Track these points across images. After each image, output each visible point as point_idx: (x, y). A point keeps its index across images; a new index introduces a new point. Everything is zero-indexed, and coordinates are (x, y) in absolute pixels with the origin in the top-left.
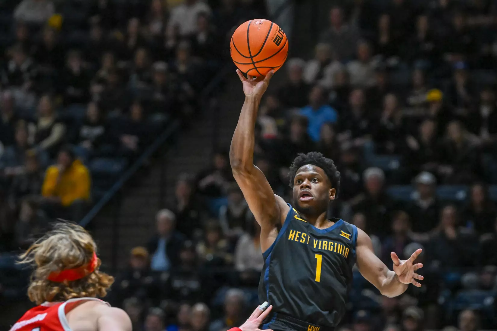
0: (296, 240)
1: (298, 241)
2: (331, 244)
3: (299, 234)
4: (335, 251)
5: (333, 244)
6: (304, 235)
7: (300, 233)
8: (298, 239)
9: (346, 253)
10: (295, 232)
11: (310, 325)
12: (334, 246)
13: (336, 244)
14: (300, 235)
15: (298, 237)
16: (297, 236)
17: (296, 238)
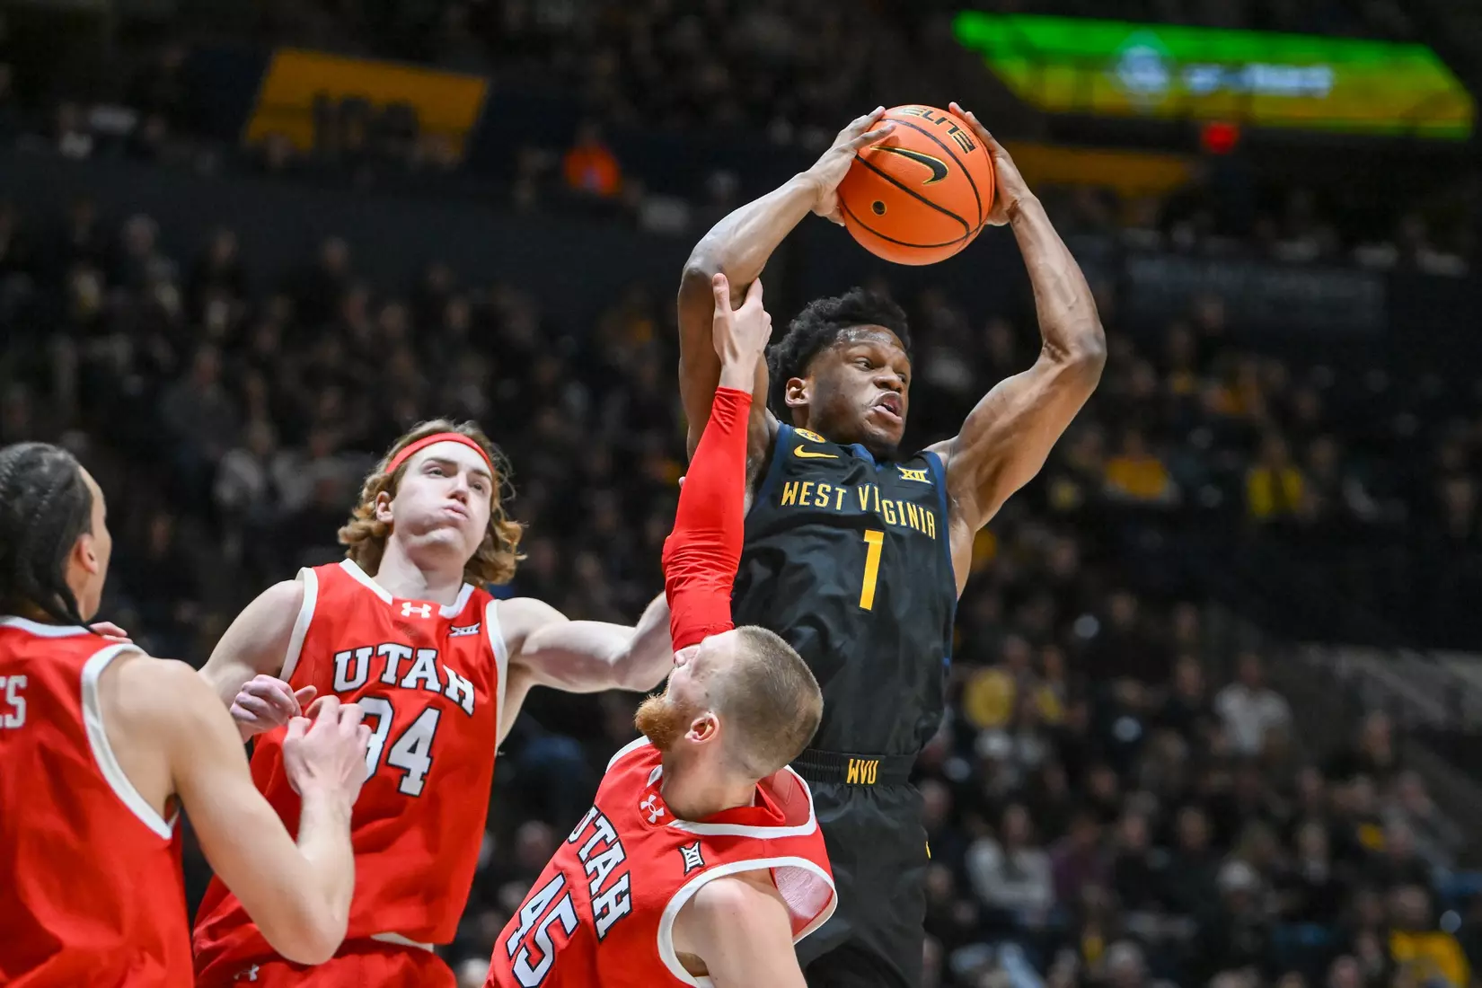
0: (802, 502)
1: (808, 504)
2: (888, 505)
3: (808, 486)
4: (904, 523)
5: (892, 506)
6: (824, 489)
7: (812, 484)
8: (807, 498)
9: (930, 524)
10: (796, 484)
11: (852, 761)
12: (896, 509)
13: (900, 504)
14: (813, 490)
15: (808, 494)
16: (804, 493)
17: (802, 498)
